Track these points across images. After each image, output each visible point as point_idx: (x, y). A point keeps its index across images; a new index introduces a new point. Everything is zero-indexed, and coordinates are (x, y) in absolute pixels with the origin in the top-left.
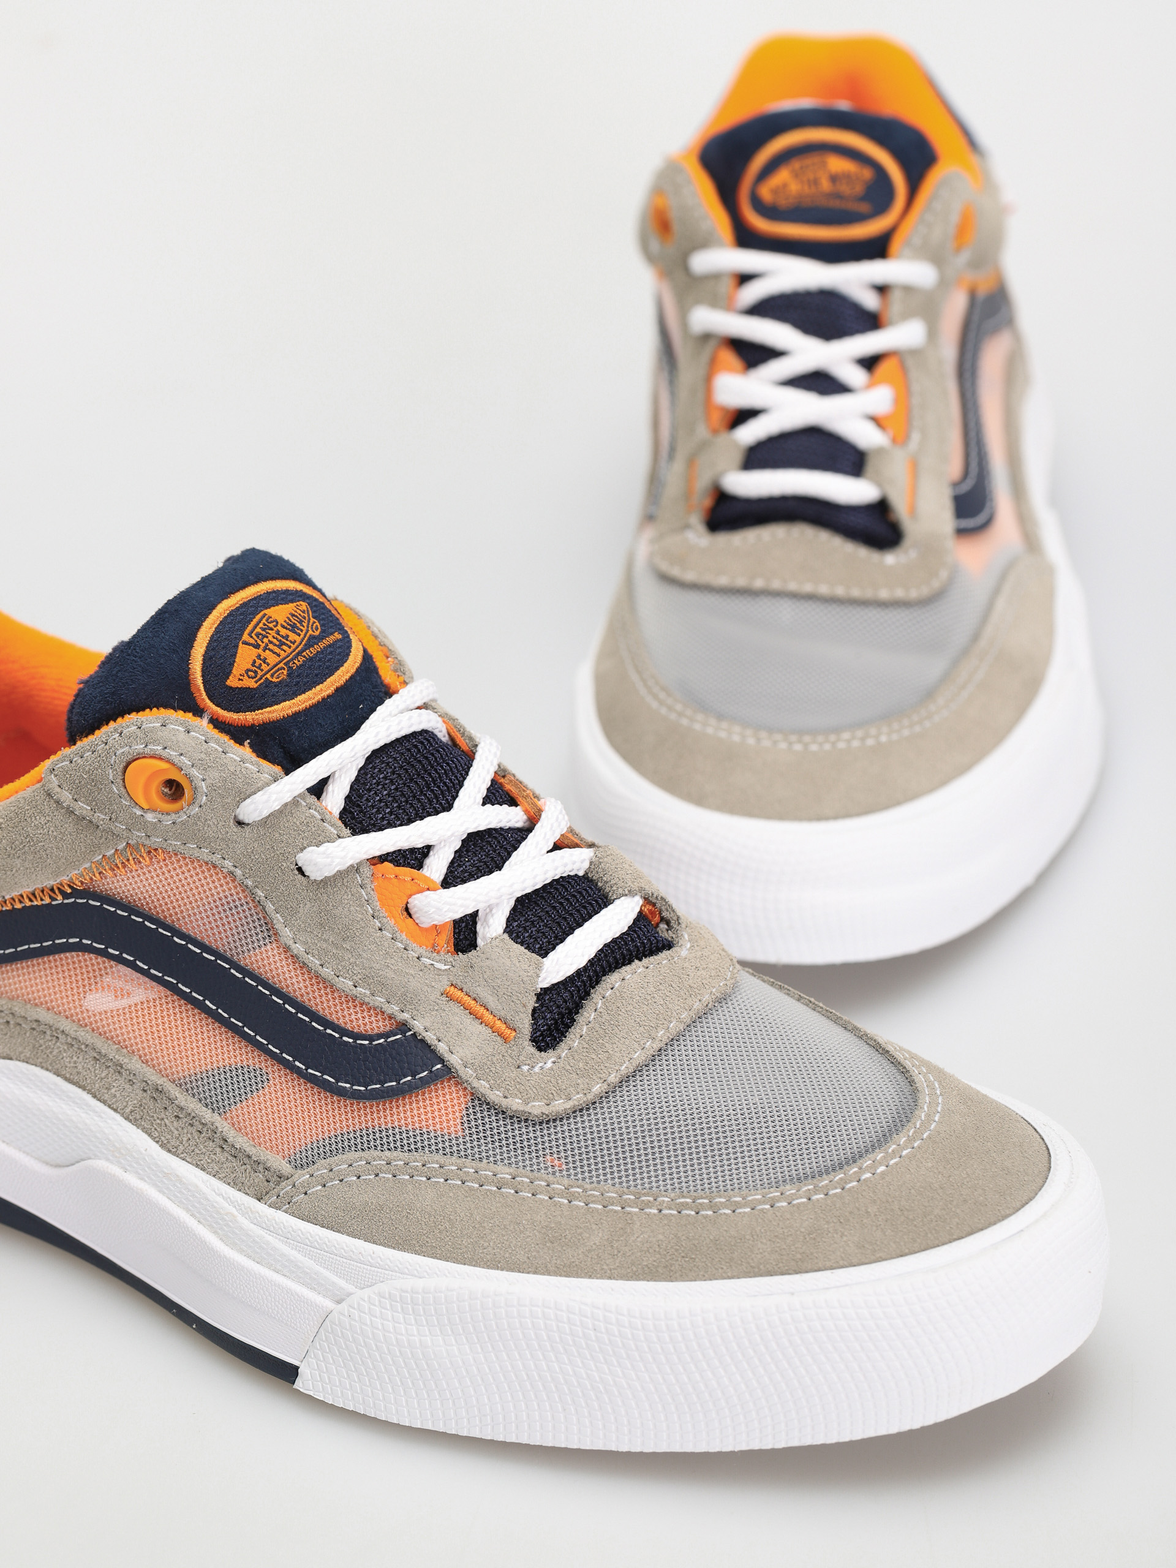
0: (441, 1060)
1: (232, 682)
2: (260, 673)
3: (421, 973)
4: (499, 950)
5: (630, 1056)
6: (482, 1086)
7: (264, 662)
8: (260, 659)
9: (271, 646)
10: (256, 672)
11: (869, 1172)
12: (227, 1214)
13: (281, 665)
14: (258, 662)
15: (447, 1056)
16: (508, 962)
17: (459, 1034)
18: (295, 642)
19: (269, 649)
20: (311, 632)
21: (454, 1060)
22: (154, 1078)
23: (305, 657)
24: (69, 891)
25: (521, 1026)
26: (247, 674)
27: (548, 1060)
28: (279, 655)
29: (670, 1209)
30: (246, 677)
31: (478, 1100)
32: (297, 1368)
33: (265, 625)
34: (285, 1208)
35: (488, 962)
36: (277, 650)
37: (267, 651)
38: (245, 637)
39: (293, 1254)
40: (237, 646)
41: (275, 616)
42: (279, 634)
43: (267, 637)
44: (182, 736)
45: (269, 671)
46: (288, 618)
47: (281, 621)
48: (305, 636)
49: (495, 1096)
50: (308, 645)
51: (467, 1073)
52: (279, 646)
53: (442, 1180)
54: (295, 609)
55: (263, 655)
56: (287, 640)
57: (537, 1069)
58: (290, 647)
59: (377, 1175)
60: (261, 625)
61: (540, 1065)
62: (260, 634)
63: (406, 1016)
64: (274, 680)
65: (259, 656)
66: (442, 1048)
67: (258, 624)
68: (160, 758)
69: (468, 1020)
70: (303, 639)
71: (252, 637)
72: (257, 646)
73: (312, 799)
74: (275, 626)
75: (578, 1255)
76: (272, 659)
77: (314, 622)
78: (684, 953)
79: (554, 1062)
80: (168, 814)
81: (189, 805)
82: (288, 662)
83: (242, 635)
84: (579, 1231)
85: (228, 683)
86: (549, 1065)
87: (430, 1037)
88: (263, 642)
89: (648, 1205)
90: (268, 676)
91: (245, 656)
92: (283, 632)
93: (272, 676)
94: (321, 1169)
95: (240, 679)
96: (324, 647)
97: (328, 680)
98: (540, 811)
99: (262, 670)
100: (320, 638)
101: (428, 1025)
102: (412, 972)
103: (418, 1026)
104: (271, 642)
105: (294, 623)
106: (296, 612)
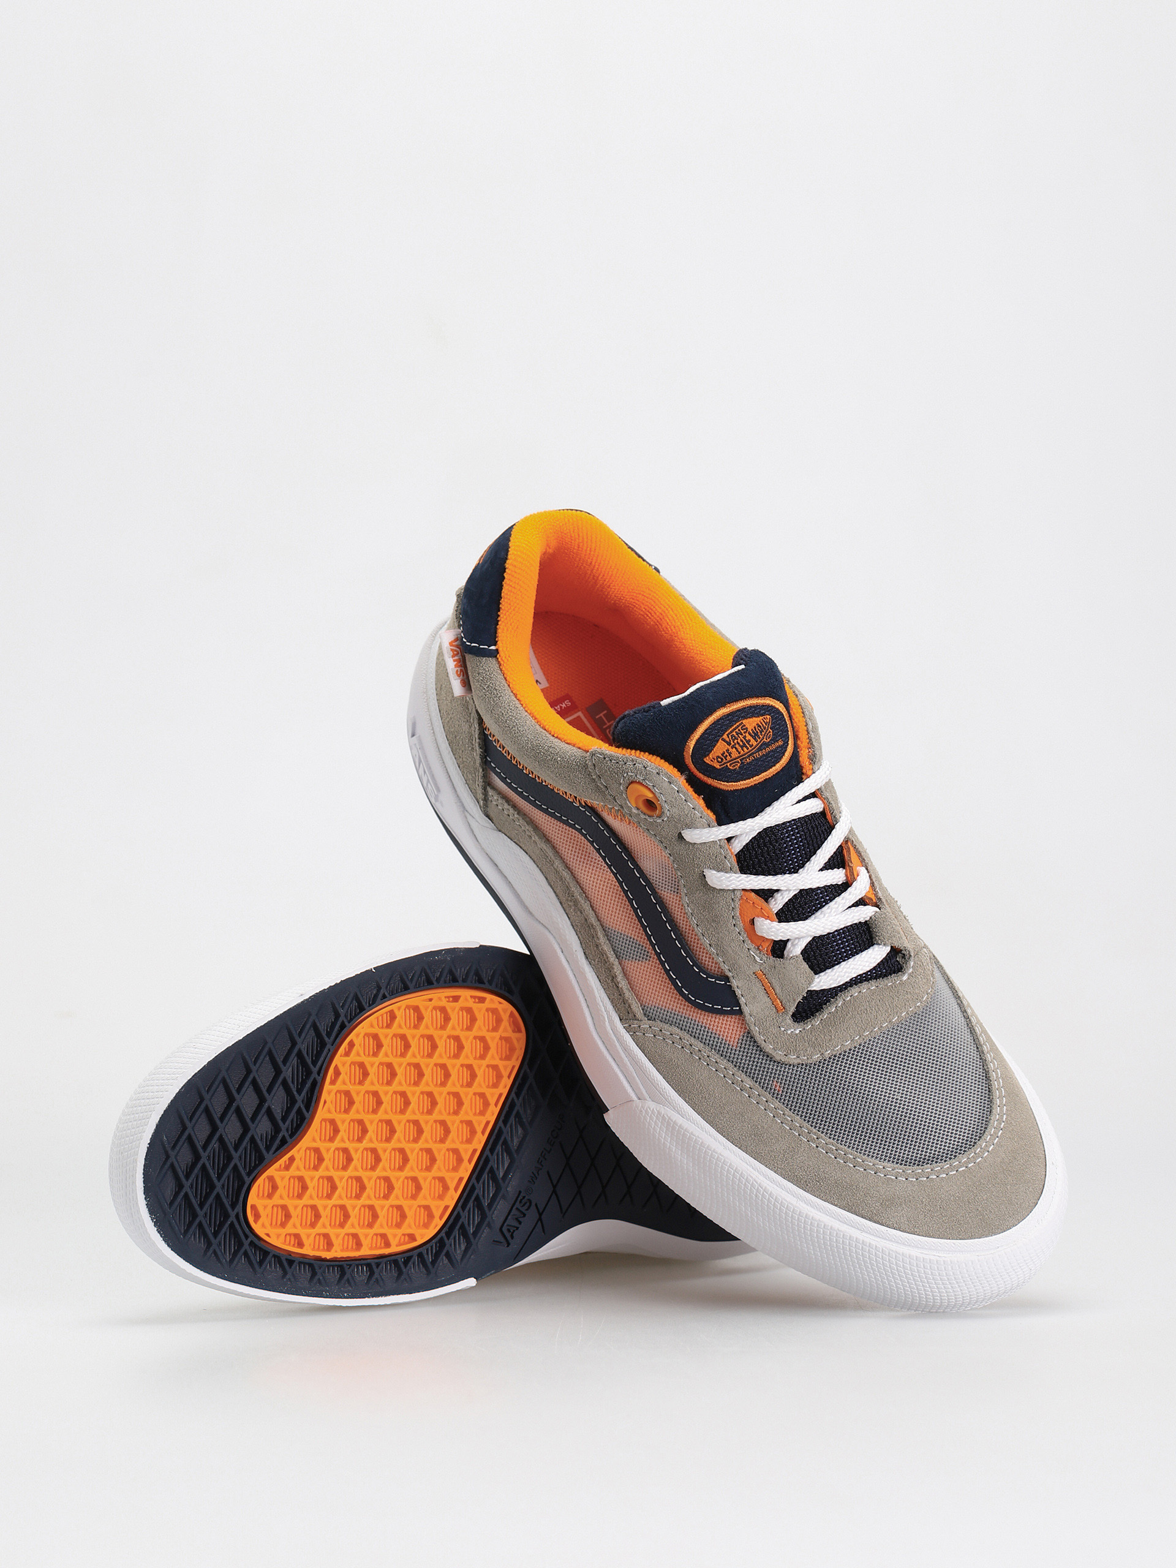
0: (739, 1006)
1: (707, 760)
2: (724, 761)
3: (747, 958)
4: (792, 967)
5: (843, 1043)
6: (755, 1030)
7: (730, 755)
8: (728, 753)
9: (737, 746)
10: (722, 759)
11: (935, 1175)
12: (602, 1015)
13: (739, 760)
14: (726, 753)
15: (743, 1007)
16: (794, 975)
17: (754, 998)
18: (752, 745)
19: (736, 748)
20: (765, 740)
21: (746, 1010)
22: (593, 920)
23: (754, 757)
24: (584, 804)
25: (788, 1009)
26: (717, 759)
27: (797, 1029)
28: (739, 753)
29: (823, 1149)
30: (716, 761)
31: (749, 1036)
32: (608, 1110)
33: (739, 730)
34: (631, 1033)
35: (784, 970)
36: (740, 749)
37: (734, 749)
38: (725, 736)
39: (626, 1060)
40: (717, 741)
41: (747, 726)
42: (745, 739)
43: (737, 739)
44: (666, 784)
45: (730, 761)
46: (755, 727)
47: (750, 730)
48: (760, 742)
49: (760, 1039)
50: (760, 749)
51: (750, 1020)
52: (742, 747)
53: (714, 1070)
54: (762, 721)
55: (730, 750)
56: (748, 744)
57: (789, 1032)
58: (748, 749)
59: (683, 1047)
60: (737, 730)
61: (793, 1030)
62: (735, 736)
63: (730, 974)
64: (731, 768)
65: (727, 750)
66: (742, 1000)
67: (735, 729)
68: (649, 789)
69: (762, 992)
70: (758, 744)
71: (728, 737)
72: (729, 744)
73: (726, 841)
74: (745, 733)
75: (765, 1150)
76: (735, 754)
77: (770, 732)
78: (905, 978)
79: (800, 1031)
80: (645, 814)
81: (657, 817)
82: (743, 759)
83: (723, 734)
84: (771, 1137)
85: (705, 760)
86: (797, 1032)
87: (738, 992)
88: (733, 742)
89: (813, 1140)
90: (728, 764)
91: (720, 747)
92: (748, 737)
93: (730, 765)
94: (657, 1026)
95: (711, 761)
96: (769, 752)
97: (763, 774)
98: (855, 880)
99: (726, 760)
100: (767, 745)
101: (740, 985)
102: (742, 956)
103: (734, 983)
104: (738, 743)
105: (757, 732)
106: (761, 723)
